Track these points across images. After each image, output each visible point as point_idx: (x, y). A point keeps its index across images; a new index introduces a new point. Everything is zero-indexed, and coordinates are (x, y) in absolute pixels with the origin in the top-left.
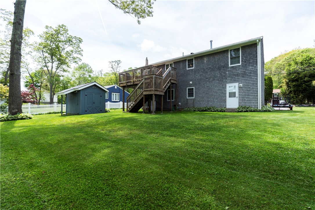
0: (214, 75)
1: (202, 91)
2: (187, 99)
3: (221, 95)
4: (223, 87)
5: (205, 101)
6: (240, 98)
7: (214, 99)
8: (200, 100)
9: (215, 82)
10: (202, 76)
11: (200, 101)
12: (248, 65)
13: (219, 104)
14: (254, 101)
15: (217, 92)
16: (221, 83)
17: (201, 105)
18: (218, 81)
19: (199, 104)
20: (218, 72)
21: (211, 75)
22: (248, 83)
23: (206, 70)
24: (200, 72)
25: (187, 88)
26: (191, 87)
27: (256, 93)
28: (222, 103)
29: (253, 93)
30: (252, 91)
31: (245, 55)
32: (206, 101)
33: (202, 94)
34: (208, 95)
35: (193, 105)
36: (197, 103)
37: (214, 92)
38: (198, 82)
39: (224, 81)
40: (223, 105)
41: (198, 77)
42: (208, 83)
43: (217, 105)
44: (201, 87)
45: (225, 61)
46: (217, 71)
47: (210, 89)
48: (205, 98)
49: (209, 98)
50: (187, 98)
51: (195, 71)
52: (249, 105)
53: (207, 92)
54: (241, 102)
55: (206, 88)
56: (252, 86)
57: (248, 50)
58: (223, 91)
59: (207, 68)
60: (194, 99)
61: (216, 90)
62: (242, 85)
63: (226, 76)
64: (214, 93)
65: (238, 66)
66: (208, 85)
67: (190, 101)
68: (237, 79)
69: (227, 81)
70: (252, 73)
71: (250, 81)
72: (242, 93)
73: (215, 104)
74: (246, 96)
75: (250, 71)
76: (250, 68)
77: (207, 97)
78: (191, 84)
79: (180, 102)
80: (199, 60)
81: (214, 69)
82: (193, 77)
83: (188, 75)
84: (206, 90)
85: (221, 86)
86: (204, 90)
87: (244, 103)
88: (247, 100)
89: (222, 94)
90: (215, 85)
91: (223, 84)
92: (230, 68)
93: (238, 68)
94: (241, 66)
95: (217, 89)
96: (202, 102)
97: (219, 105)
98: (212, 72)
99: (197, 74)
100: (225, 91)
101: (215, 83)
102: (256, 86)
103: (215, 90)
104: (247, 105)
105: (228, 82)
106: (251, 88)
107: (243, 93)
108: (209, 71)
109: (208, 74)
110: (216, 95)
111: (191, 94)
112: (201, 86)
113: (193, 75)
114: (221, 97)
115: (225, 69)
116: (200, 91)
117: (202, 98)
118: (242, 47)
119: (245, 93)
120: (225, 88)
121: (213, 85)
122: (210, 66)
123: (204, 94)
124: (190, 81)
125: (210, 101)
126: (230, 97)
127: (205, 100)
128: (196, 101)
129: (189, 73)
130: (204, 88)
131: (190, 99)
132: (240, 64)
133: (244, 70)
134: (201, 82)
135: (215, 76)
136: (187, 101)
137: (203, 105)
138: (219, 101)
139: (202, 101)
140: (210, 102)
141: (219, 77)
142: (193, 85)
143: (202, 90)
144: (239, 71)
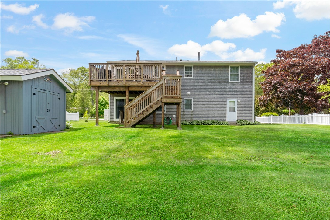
0: (215, 88)
1: (201, 104)
2: (184, 111)
3: (221, 108)
4: (223, 101)
5: (204, 114)
6: (238, 113)
7: (215, 113)
8: (200, 113)
9: (216, 95)
10: (201, 88)
11: (199, 114)
12: (245, 84)
13: (220, 117)
14: (249, 116)
15: (217, 105)
16: (221, 97)
17: (200, 118)
18: (219, 95)
19: (198, 117)
20: (219, 86)
21: (211, 88)
22: (245, 100)
23: (207, 82)
24: (199, 83)
25: (184, 99)
26: (189, 97)
27: (250, 108)
28: (222, 117)
29: (248, 108)
30: (248, 107)
31: (243, 74)
32: (206, 114)
33: (201, 107)
34: (209, 108)
35: (191, 118)
36: (196, 115)
37: (215, 105)
38: (198, 94)
39: (224, 95)
40: (223, 119)
41: (197, 88)
42: (208, 95)
43: (218, 119)
44: (200, 99)
45: (226, 76)
46: (218, 85)
47: (211, 102)
48: (205, 111)
49: (209, 111)
50: (184, 110)
51: (195, 81)
52: (245, 119)
53: (208, 105)
54: (239, 116)
55: (206, 101)
56: (248, 103)
57: (245, 71)
58: (224, 105)
59: (207, 80)
60: (192, 111)
61: (217, 104)
62: (240, 100)
63: (226, 91)
64: (214, 107)
65: (235, 83)
66: (208, 98)
67: (188, 114)
68: (236, 95)
69: (227, 95)
70: (248, 91)
71: (246, 98)
73: (215, 117)
74: (243, 111)
75: (246, 89)
76: (247, 86)
77: (207, 110)
78: (189, 94)
79: (174, 114)
80: (199, 69)
81: (214, 82)
82: (192, 88)
83: (186, 85)
84: (206, 102)
85: (222, 99)
86: (204, 102)
87: (242, 117)
88: (243, 114)
89: (223, 108)
90: (216, 98)
91: (223, 98)
92: (230, 84)
93: (237, 85)
94: (239, 84)
95: (218, 102)
96: (202, 116)
97: (219, 119)
98: (212, 85)
99: (196, 85)
100: (225, 105)
101: (216, 97)
102: (251, 103)
103: (216, 104)
104: (244, 119)
105: (228, 97)
106: (247, 104)
107: (241, 108)
108: (209, 83)
109: (209, 86)
110: (217, 108)
111: (189, 106)
112: (201, 98)
113: (192, 85)
114: (221, 111)
115: (225, 83)
116: (200, 104)
117: (201, 111)
118: (240, 66)
119: (242, 108)
120: (225, 102)
121: (214, 98)
122: (211, 79)
123: (203, 107)
124: (188, 91)
125: (211, 114)
126: (229, 111)
127: (205, 113)
128: (195, 114)
129: (187, 82)
130: (204, 101)
131: (187, 111)
132: (239, 82)
133: (242, 88)
134: (200, 94)
135: (216, 89)
136: (184, 113)
137: (203, 118)
138: (219, 114)
139: (202, 114)
140: (210, 116)
141: (220, 91)
142: (191, 96)
143: (202, 102)
144: (237, 88)
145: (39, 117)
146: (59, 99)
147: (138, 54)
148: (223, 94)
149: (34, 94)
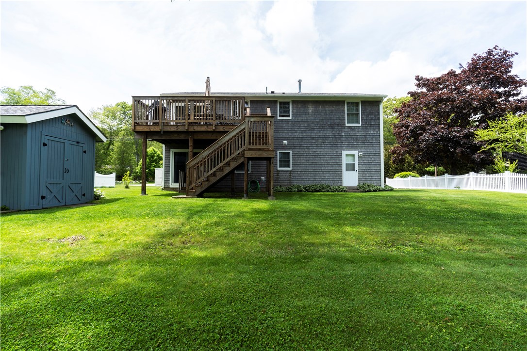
0: (324, 134)
1: (305, 159)
2: (278, 171)
3: (334, 166)
4: (337, 154)
5: (309, 175)
6: (360, 173)
7: (325, 173)
8: (302, 173)
9: (326, 146)
10: (304, 134)
11: (301, 175)
12: (369, 128)
13: (332, 180)
14: (376, 177)
15: (328, 161)
16: (334, 148)
17: (303, 182)
18: (330, 146)
19: (300, 180)
20: (330, 132)
21: (319, 134)
22: (369, 152)
23: (312, 125)
24: (301, 127)
25: (278, 152)
26: (285, 149)
27: (378, 166)
28: (336, 180)
29: (375, 166)
30: (374, 164)
31: (366, 114)
32: (312, 175)
33: (304, 163)
34: (316, 166)
35: (289, 181)
36: (296, 177)
37: (325, 161)
38: (298, 143)
39: (339, 146)
40: (337, 182)
41: (297, 134)
42: (314, 145)
43: (330, 182)
44: (302, 152)
45: (340, 116)
46: (328, 130)
47: (319, 157)
48: (310, 170)
49: (316, 170)
50: (278, 169)
51: (294, 124)
52: (371, 182)
53: (314, 161)
54: (361, 177)
55: (312, 154)
56: (374, 157)
57: (369, 109)
58: (338, 161)
59: (313, 123)
60: (291, 171)
61: (328, 159)
62: (362, 153)
63: (342, 139)
64: (323, 163)
65: (356, 126)
66: (314, 150)
67: (284, 175)
68: (356, 146)
69: (342, 146)
70: (374, 139)
71: (372, 150)
72: (362, 166)
73: (326, 179)
74: (367, 170)
75: (371, 137)
76: (372, 132)
77: (313, 168)
78: (285, 144)
79: (262, 175)
80: (299, 106)
81: (324, 125)
82: (290, 134)
83: (280, 129)
84: (312, 157)
85: (335, 152)
86: (308, 157)
87: (365, 180)
88: (368, 175)
89: (336, 166)
90: (326, 150)
91: (337, 150)
92: (346, 128)
93: (357, 130)
94: (361, 128)
95: (329, 157)
96: (306, 177)
97: (332, 182)
98: (321, 130)
99: (296, 130)
100: (340, 161)
101: (326, 148)
102: (378, 157)
103: (326, 159)
104: (368, 182)
105: (344, 148)
106: (373, 159)
107: (364, 166)
108: (316, 127)
109: (315, 132)
110: (328, 166)
111: (285, 162)
112: (303, 150)
113: (290, 130)
114: (334, 170)
115: (340, 128)
116: (302, 159)
117: (305, 170)
118: (362, 101)
120: (340, 157)
121: (323, 150)
122: (318, 121)
123: (307, 164)
124: (284, 140)
125: (318, 175)
126: (347, 170)
127: (310, 173)
128: (295, 175)
129: (282, 125)
130: (308, 154)
131: (282, 171)
132: (360, 125)
133: (365, 134)
134: (303, 143)
135: (325, 136)
136: (278, 174)
137: (308, 182)
138: (332, 175)
139: (305, 175)
140: (318, 177)
141: (331, 139)
142: (289, 148)
143: (304, 156)
144: (358, 134)
145: (52, 181)
146: (85, 152)
147: (208, 81)
148: (337, 144)
149: (45, 145)
